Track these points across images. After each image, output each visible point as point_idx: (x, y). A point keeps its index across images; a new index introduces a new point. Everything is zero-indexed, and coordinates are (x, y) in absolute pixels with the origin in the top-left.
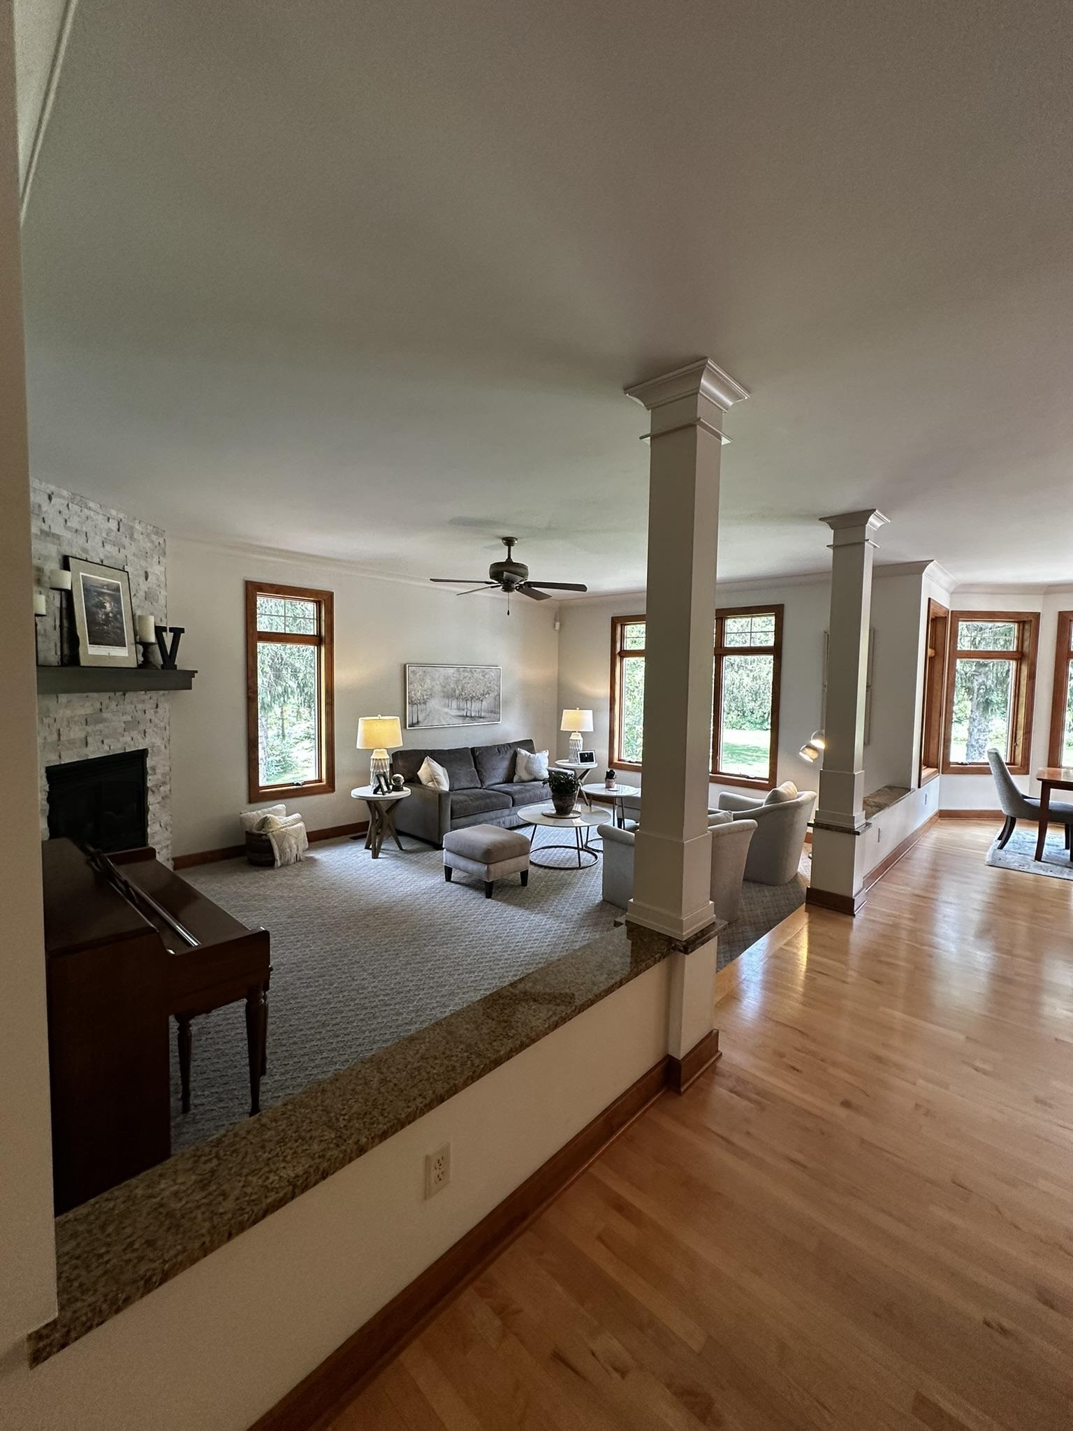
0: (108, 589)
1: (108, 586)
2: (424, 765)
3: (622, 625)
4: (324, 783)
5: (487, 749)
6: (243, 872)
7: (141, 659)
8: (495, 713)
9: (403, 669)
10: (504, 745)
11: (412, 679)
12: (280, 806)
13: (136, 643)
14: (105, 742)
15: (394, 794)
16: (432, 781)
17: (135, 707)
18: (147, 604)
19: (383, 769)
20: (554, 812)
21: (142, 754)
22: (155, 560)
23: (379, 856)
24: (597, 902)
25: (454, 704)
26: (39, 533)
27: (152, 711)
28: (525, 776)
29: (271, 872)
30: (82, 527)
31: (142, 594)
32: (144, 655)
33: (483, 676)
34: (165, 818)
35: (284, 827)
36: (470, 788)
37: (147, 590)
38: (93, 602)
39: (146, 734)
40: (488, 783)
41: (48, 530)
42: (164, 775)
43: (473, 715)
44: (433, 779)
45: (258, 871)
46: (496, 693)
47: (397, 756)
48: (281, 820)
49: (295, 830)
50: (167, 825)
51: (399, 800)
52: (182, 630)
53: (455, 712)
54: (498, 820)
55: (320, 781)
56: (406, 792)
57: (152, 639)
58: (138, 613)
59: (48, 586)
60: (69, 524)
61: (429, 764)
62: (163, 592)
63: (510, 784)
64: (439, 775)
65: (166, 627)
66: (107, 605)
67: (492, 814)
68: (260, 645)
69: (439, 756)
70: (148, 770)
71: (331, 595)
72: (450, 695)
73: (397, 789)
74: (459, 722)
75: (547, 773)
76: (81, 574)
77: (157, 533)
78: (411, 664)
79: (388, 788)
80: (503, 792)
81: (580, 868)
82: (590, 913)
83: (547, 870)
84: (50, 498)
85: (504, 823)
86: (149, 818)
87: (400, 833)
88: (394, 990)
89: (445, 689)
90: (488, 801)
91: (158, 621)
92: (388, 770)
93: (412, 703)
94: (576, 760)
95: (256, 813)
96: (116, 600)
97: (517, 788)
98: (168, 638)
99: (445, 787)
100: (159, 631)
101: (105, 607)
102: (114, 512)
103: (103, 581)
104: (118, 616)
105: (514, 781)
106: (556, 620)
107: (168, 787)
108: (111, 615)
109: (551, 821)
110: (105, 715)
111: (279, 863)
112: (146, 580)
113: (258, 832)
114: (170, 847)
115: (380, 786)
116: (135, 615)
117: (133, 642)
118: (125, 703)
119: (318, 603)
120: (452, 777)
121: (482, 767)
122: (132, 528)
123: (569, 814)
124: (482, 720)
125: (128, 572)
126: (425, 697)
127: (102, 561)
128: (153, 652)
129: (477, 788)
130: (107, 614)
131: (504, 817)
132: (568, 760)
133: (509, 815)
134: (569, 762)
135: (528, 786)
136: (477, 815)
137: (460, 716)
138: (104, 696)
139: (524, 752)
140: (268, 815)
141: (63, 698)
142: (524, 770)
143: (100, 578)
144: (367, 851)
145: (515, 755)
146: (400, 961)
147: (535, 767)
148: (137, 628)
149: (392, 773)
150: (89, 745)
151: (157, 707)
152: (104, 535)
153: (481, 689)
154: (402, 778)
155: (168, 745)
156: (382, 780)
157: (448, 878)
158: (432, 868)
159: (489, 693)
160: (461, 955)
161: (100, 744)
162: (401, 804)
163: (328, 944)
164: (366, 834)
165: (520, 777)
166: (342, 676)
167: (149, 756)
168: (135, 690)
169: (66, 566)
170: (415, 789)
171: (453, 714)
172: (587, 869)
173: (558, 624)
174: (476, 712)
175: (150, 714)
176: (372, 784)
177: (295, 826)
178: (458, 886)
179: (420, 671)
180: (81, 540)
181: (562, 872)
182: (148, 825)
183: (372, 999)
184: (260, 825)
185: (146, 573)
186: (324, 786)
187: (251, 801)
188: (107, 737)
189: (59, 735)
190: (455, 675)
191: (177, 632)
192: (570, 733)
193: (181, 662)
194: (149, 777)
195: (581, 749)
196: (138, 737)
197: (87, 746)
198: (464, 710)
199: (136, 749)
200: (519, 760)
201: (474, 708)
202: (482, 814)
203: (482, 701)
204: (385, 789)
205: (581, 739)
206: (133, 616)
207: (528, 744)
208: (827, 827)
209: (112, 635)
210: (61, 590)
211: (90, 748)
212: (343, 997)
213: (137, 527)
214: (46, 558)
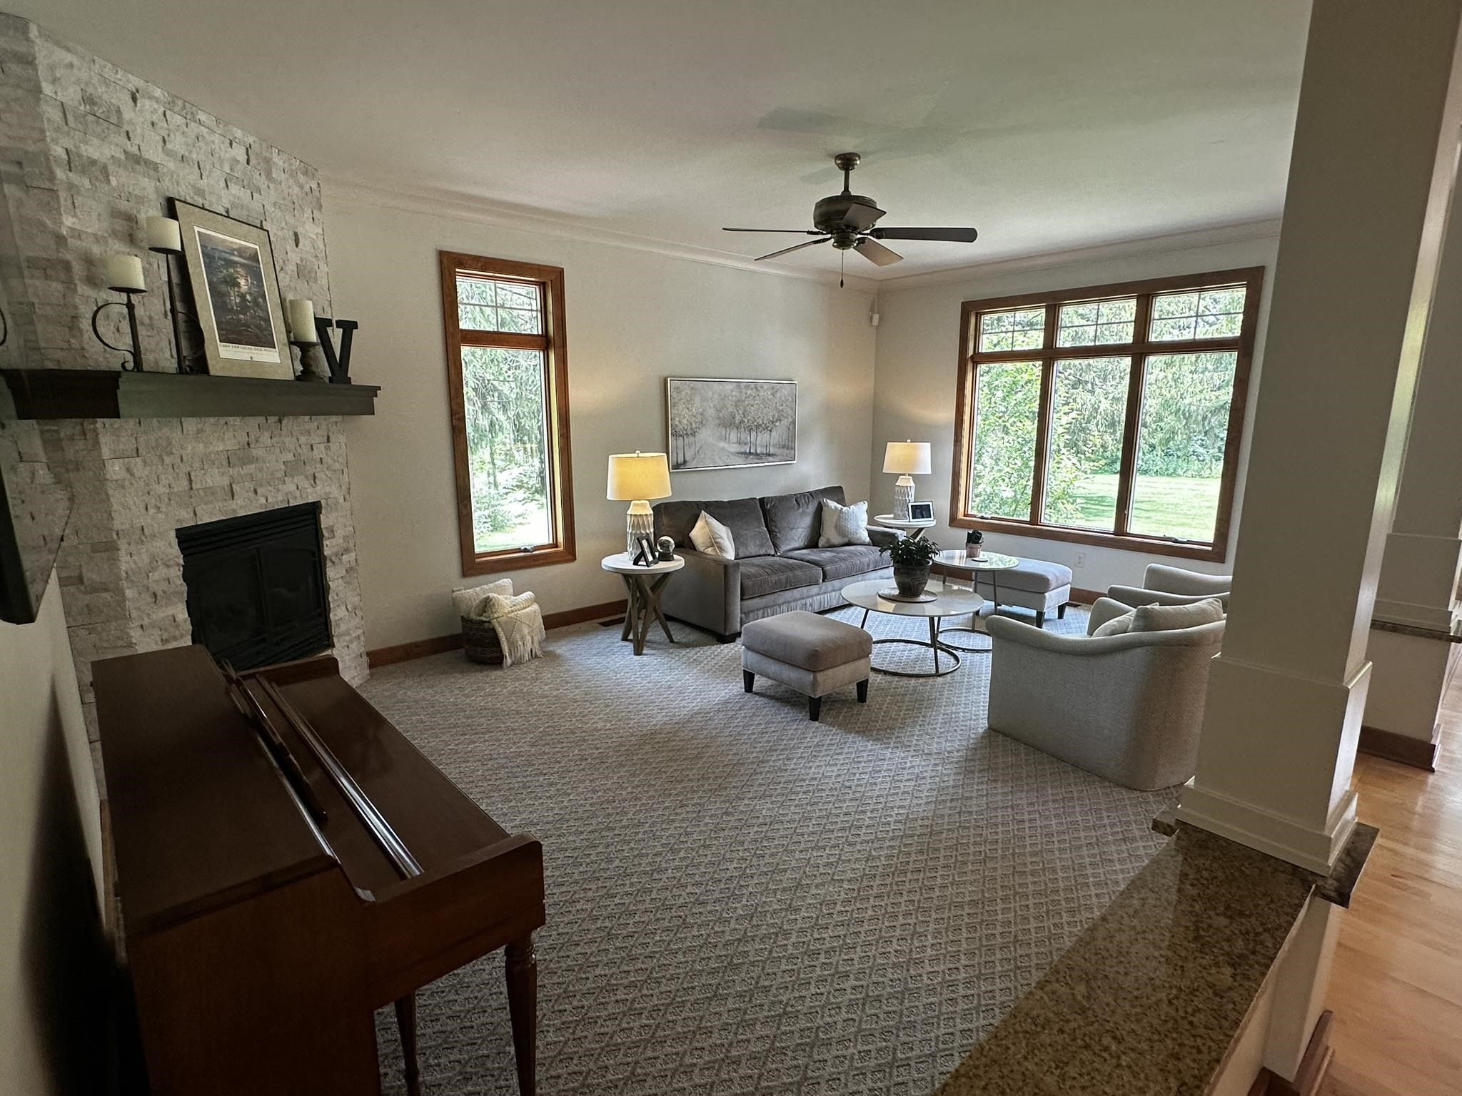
0: (241, 256)
1: (241, 251)
2: (699, 524)
3: (977, 314)
4: (561, 548)
5: (782, 500)
6: (461, 672)
7: (300, 368)
8: (788, 449)
9: (663, 384)
10: (804, 495)
11: (676, 400)
12: (506, 581)
13: (291, 343)
14: (259, 491)
15: (663, 566)
16: (713, 546)
17: (298, 439)
18: (301, 285)
19: (645, 529)
20: (897, 592)
21: (313, 509)
22: (306, 215)
23: (644, 652)
24: (981, 731)
25: (734, 436)
26: (123, 157)
27: (322, 447)
28: (836, 539)
29: (499, 673)
30: (190, 152)
31: (291, 268)
32: (303, 361)
33: (773, 394)
34: (353, 600)
35: (512, 611)
36: (759, 556)
37: (299, 262)
38: (221, 275)
39: (317, 481)
40: (784, 548)
41: (137, 152)
42: (346, 538)
43: (758, 452)
44: (714, 542)
45: (481, 671)
46: (790, 419)
47: (660, 510)
48: (507, 601)
49: (528, 615)
50: (355, 609)
51: (666, 575)
52: (354, 325)
53: (734, 448)
54: (803, 602)
55: (555, 545)
56: (678, 562)
57: (313, 336)
58: (290, 296)
59: (147, 247)
60: (169, 146)
61: (706, 521)
62: (324, 268)
63: (814, 550)
64: (721, 538)
65: (331, 320)
66: (242, 282)
67: (796, 593)
68: (465, 350)
69: (721, 510)
70: (324, 531)
71: (560, 273)
72: (728, 423)
73: (666, 557)
74: (739, 463)
75: (866, 534)
76: (197, 229)
77: (306, 173)
78: (675, 378)
79: (654, 556)
80: (808, 561)
81: (938, 675)
82: (975, 749)
83: (889, 678)
84: (134, 99)
85: (811, 605)
86: (330, 599)
87: (669, 618)
88: (708, 877)
89: (721, 414)
90: (790, 574)
91: (320, 309)
92: (652, 530)
93: (675, 434)
94: (904, 515)
95: (473, 591)
96: (255, 274)
97: (825, 555)
98: (336, 336)
99: (730, 555)
100: (322, 325)
101: (238, 285)
102: (239, 133)
103: (232, 242)
104: (260, 300)
105: (820, 545)
106: (872, 311)
107: (353, 554)
108: (248, 297)
109: (891, 606)
110: (257, 452)
111: (509, 661)
112: (297, 246)
113: (479, 618)
114: (362, 638)
115: (643, 554)
116: (285, 300)
117: (286, 341)
118: (283, 432)
119: (543, 286)
120: (736, 538)
121: (776, 526)
122: (268, 161)
123: (918, 595)
124: (771, 459)
125: (268, 231)
126: (694, 426)
127: (227, 212)
128: (316, 359)
129: (769, 555)
130: (243, 296)
131: (812, 596)
132: (892, 516)
133: (818, 594)
134: (894, 519)
135: (842, 552)
136: (776, 595)
137: (742, 453)
138: (253, 422)
139: (832, 504)
140: (491, 595)
141: (191, 424)
142: (833, 530)
143: (231, 239)
144: (627, 643)
145: (820, 509)
146: (706, 824)
147: (851, 526)
148: (290, 321)
149: (657, 535)
150: (236, 497)
151: (328, 441)
152: (227, 169)
153: (770, 414)
154: (672, 542)
155: (347, 497)
156: (645, 543)
157: (749, 687)
158: (722, 670)
159: (780, 420)
160: (797, 817)
161: (252, 495)
162: (671, 579)
163: (595, 791)
164: (624, 618)
165: (828, 540)
166: (582, 395)
167: (323, 511)
168: (296, 414)
169: (171, 210)
170: (691, 558)
171: (732, 450)
172: (949, 676)
173: (876, 317)
174: (762, 446)
175: (320, 450)
176: (630, 550)
177: (528, 609)
178: (765, 700)
179: (686, 388)
180: (193, 176)
181: (913, 681)
182: (330, 608)
183: (675, 891)
184: (480, 608)
185: (296, 235)
186: (561, 552)
187: (465, 574)
188: (261, 486)
189: (190, 480)
190: (734, 393)
191: (348, 327)
192: (897, 476)
193: (359, 373)
194: (325, 542)
195: (912, 499)
196: (306, 484)
197: (233, 499)
198: (746, 444)
199: (305, 502)
200: (825, 514)
201: (761, 441)
202: (782, 593)
203: (771, 431)
204: (650, 558)
205: (912, 484)
206: (282, 301)
207: (835, 492)
208: (1395, 628)
209: (253, 329)
210: (167, 251)
211: (239, 501)
212: (632, 885)
213: (276, 158)
214: (141, 200)
